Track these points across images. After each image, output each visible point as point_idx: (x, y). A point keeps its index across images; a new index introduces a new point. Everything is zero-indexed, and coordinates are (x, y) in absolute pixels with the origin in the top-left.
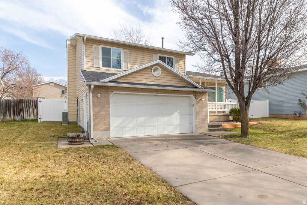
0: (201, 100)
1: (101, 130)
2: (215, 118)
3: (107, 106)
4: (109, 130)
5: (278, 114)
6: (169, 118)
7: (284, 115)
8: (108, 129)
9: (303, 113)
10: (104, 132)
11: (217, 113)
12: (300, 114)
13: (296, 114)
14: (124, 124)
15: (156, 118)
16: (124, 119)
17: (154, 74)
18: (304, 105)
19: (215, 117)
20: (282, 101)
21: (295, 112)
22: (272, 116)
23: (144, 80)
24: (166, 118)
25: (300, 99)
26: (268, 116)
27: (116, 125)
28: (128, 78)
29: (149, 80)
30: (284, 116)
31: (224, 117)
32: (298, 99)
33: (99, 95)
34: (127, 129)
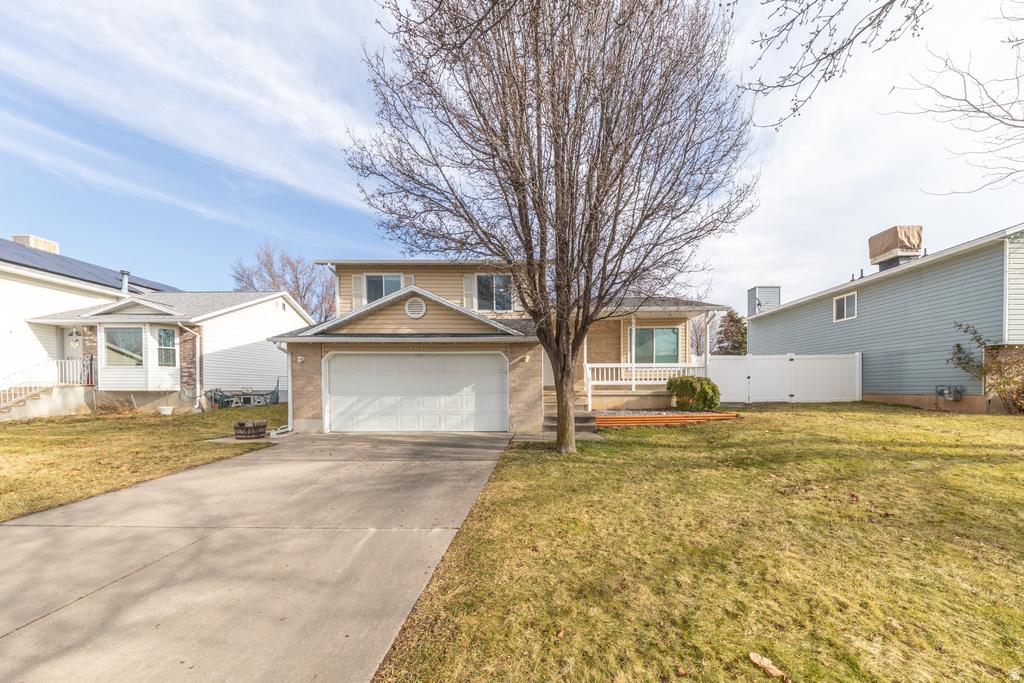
0: (523, 360)
1: (308, 418)
2: (627, 402)
3: (316, 377)
4: (322, 418)
5: (889, 392)
6: (449, 399)
7: (907, 397)
8: (319, 417)
9: (970, 389)
10: (311, 421)
11: (634, 389)
12: (957, 392)
13: (941, 393)
14: (355, 409)
15: (421, 399)
16: (355, 399)
17: (409, 314)
18: (972, 363)
19: (626, 399)
20: (900, 353)
21: (939, 388)
22: (870, 398)
23: (390, 326)
24: (443, 398)
25: (958, 346)
26: (858, 397)
27: (341, 410)
28: (360, 326)
29: (400, 326)
30: (907, 400)
31: (655, 399)
32: (955, 344)
33: (300, 359)
34: (362, 417)
